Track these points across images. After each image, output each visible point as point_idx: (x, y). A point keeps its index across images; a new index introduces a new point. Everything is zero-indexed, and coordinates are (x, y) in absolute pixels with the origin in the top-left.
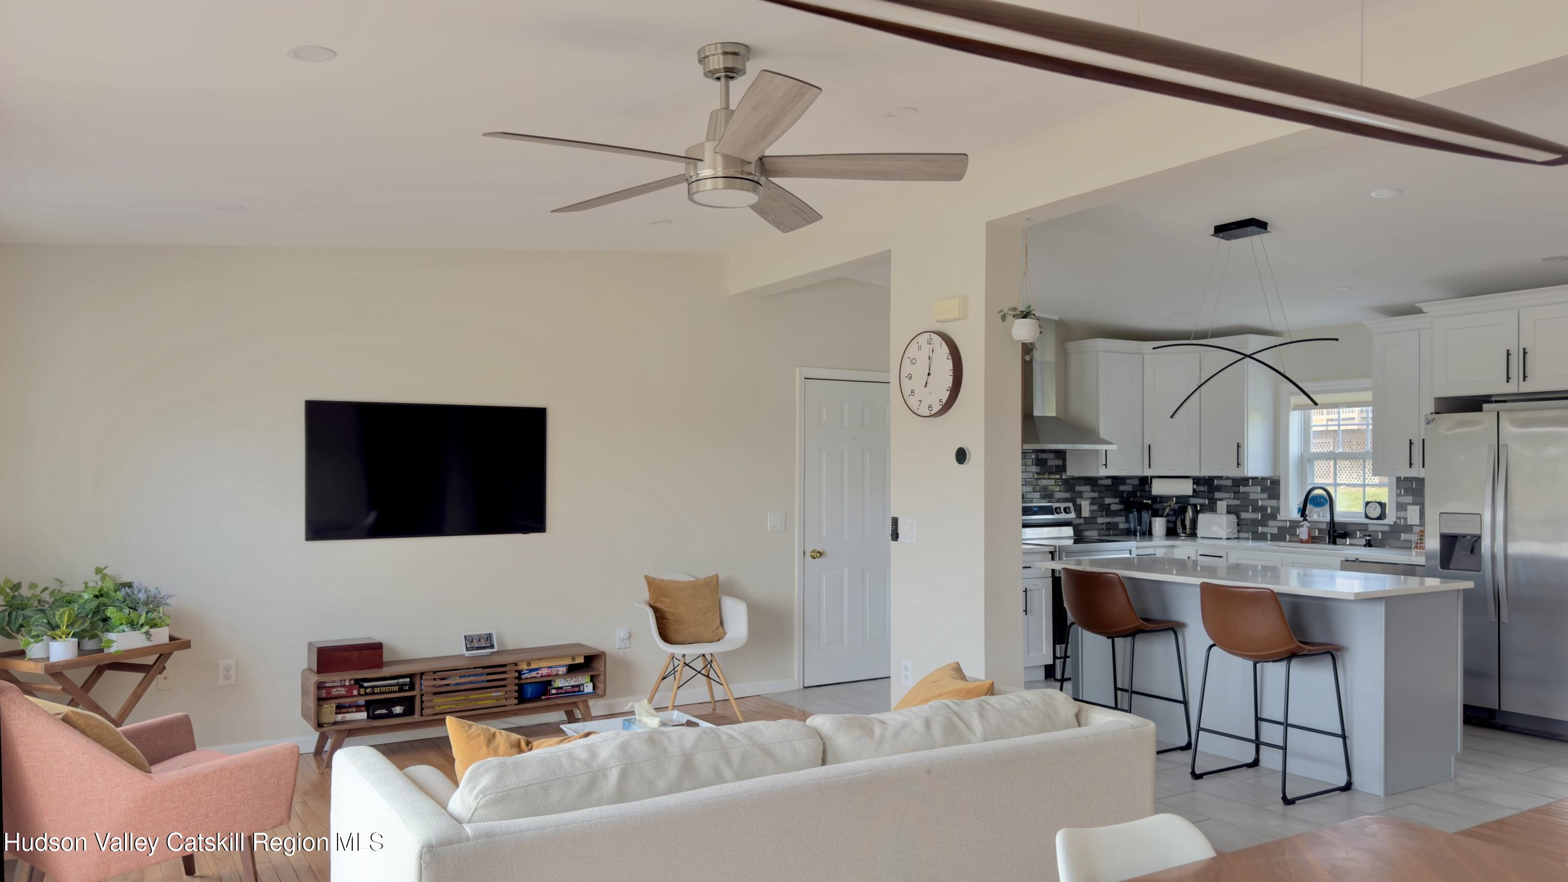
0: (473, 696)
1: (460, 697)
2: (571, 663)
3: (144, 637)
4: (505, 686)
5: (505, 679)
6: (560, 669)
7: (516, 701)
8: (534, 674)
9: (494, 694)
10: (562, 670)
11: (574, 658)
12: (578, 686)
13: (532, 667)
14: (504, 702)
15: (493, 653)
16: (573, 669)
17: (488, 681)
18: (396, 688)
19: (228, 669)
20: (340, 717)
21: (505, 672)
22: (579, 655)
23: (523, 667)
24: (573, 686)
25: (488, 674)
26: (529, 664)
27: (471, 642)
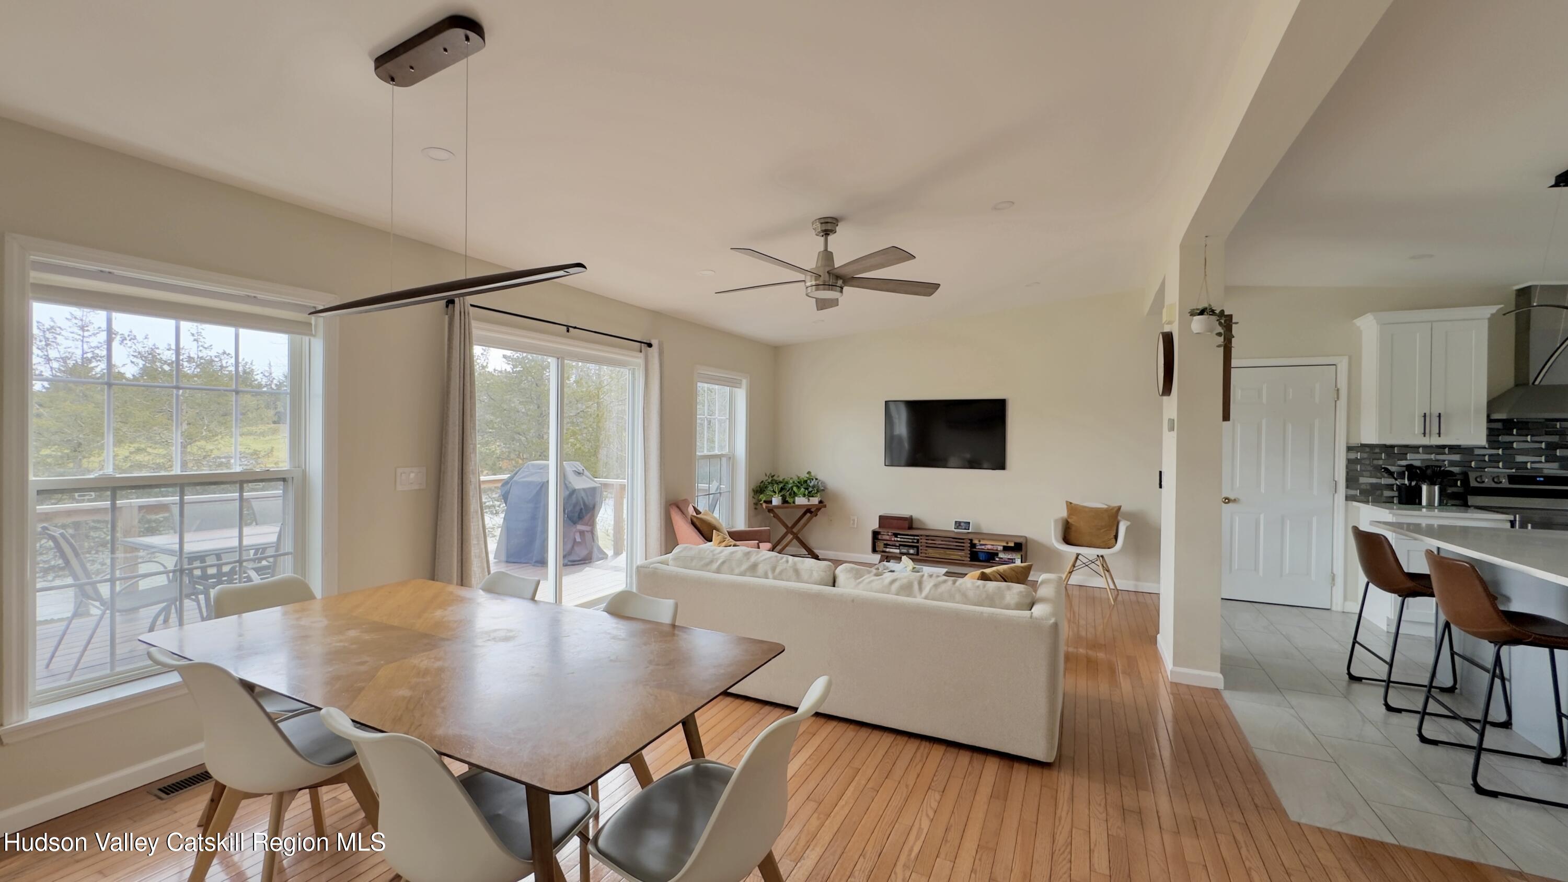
0: (948, 552)
1: (942, 551)
2: (1005, 545)
3: (807, 500)
4: (963, 550)
5: (963, 546)
6: (999, 547)
7: (969, 559)
8: (983, 547)
9: (960, 553)
10: (1000, 548)
11: (1007, 543)
12: (1012, 559)
13: (981, 543)
14: (963, 559)
15: (969, 533)
16: (1006, 549)
17: (957, 546)
18: (916, 541)
19: (854, 520)
20: (884, 549)
21: (963, 543)
22: (1011, 541)
23: (976, 542)
24: (1009, 559)
25: (957, 542)
26: (980, 541)
27: (958, 524)
